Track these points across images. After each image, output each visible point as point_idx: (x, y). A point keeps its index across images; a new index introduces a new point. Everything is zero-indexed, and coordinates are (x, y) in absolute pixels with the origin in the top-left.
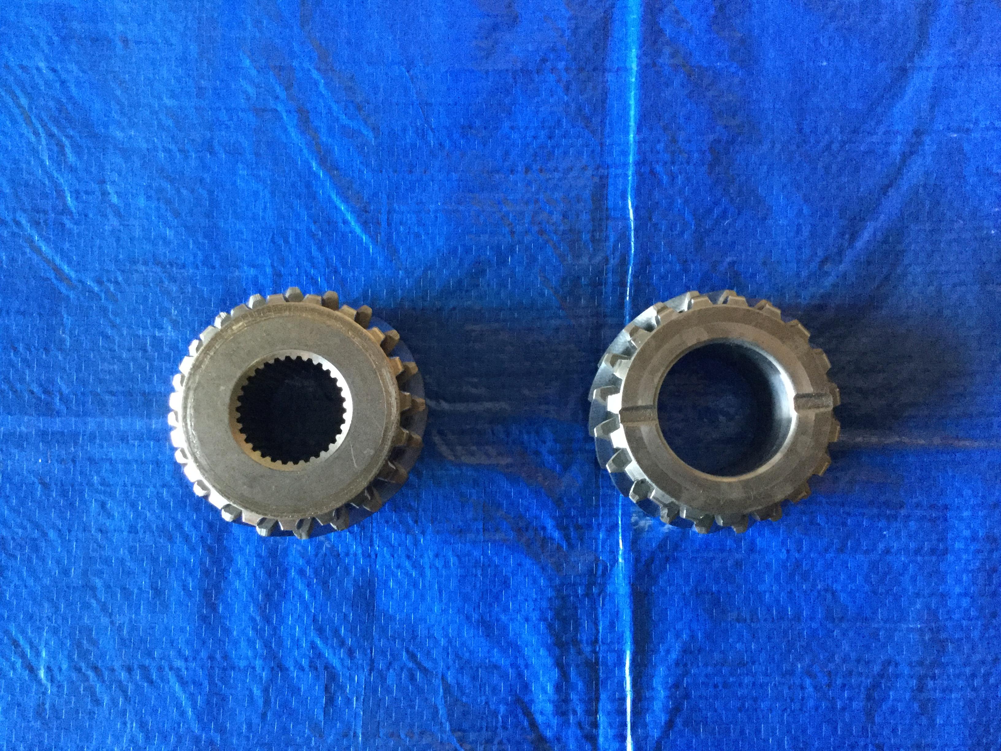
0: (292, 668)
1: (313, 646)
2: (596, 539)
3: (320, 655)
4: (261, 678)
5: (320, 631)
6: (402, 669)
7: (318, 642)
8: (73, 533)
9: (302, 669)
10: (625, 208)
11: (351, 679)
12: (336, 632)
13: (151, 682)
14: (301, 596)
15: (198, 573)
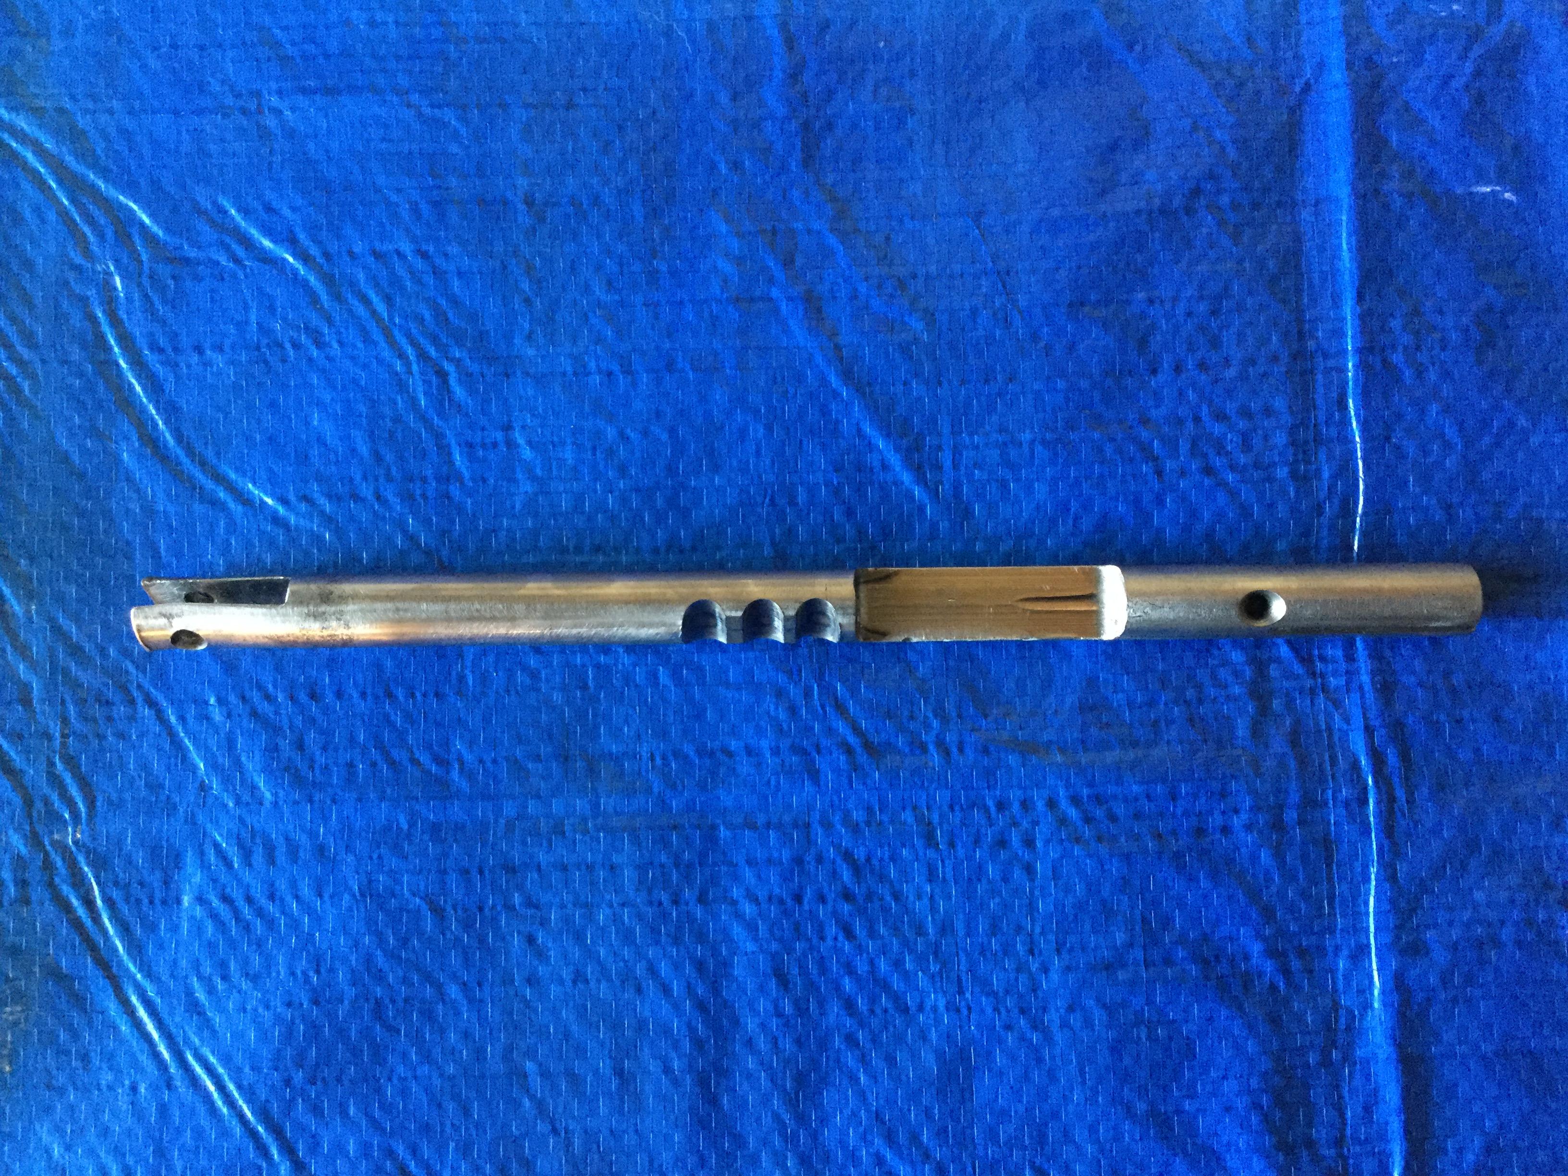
2: (1333, 971)
8: (487, 988)
15: (687, 1045)
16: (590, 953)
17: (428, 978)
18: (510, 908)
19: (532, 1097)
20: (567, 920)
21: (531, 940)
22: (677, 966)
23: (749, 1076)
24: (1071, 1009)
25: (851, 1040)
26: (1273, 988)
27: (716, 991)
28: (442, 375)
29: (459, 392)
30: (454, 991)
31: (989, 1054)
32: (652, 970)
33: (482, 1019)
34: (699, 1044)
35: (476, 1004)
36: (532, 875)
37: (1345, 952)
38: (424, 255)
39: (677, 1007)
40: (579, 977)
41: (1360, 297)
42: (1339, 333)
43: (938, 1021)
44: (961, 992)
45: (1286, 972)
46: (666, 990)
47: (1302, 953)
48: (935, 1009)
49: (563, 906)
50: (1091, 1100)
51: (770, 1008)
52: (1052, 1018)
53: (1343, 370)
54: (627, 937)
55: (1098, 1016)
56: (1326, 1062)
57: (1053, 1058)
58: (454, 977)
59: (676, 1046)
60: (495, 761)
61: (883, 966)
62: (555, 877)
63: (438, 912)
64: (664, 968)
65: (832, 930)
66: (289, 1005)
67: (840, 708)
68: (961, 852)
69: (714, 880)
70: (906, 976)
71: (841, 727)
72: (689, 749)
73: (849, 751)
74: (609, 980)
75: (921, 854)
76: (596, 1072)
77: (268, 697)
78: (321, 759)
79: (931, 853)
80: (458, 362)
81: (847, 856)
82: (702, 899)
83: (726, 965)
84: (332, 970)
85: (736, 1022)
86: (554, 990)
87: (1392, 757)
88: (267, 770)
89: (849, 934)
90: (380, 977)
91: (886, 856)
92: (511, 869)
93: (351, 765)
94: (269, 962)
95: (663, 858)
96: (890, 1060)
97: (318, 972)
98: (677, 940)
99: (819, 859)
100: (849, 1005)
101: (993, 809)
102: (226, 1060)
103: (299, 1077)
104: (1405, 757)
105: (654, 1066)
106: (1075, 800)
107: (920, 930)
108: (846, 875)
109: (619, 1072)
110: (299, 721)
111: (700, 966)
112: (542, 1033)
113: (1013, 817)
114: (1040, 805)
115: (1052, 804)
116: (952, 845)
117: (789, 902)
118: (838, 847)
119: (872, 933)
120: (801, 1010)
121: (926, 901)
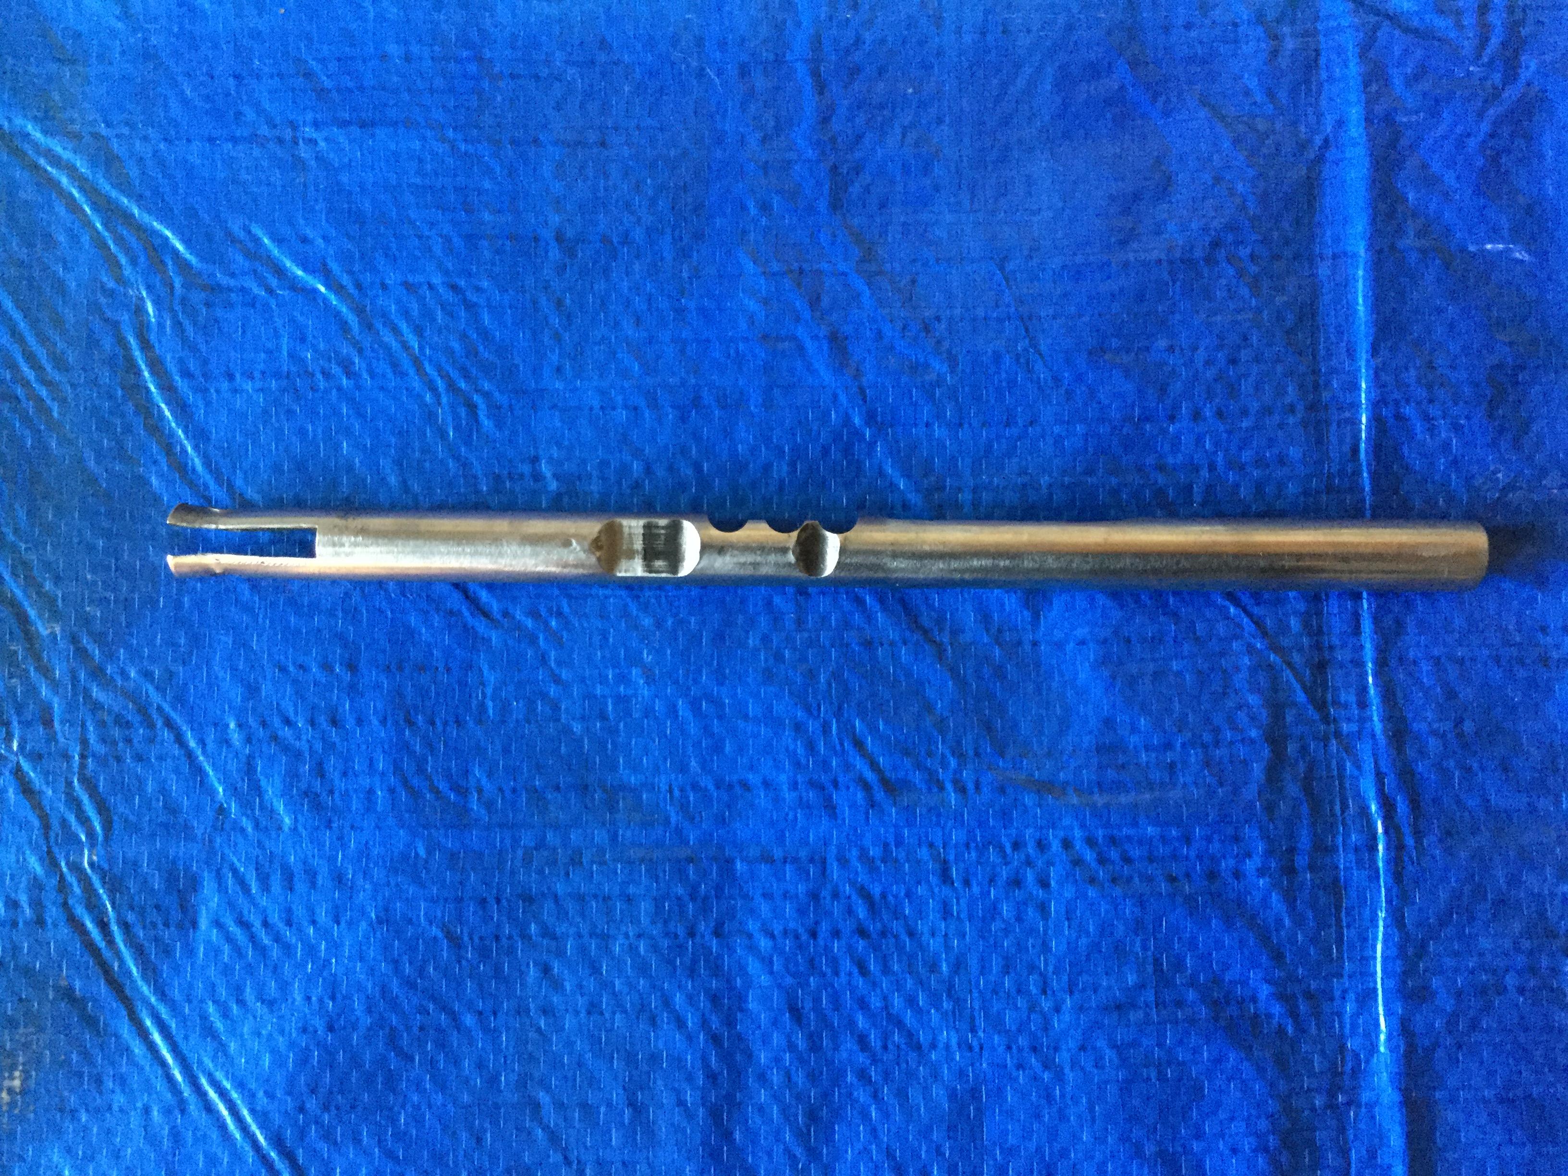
16: (606, 985)
17: (445, 1008)
18: (525, 936)
19: (546, 1128)
20: (583, 950)
21: (546, 970)
22: (691, 999)
23: (761, 1109)
24: (1082, 1048)
25: (863, 1075)
26: (1281, 1031)
27: (730, 1022)
28: (472, 408)
29: (487, 423)
30: (469, 1020)
31: (1000, 1091)
32: (667, 1002)
33: (497, 1050)
34: (712, 1077)
35: (492, 1034)
36: (549, 905)
37: (1351, 996)
38: (454, 288)
39: (690, 1038)
40: (593, 1008)
41: (1375, 350)
42: (1354, 387)
43: (949, 1058)
44: (973, 1030)
45: (1294, 1014)
46: (680, 1023)
47: (1309, 995)
48: (947, 1047)
49: (579, 936)
50: (1100, 1140)
51: (784, 1043)
52: (1063, 1058)
53: (1356, 422)
54: (643, 969)
55: (1109, 1054)
56: (1332, 1106)
57: (1063, 1096)
58: (470, 1006)
59: (690, 1078)
60: (514, 791)
61: (897, 1001)
62: (571, 907)
63: (456, 943)
64: (679, 999)
65: (847, 965)
66: (304, 1030)
67: (859, 744)
68: (976, 889)
69: (731, 914)
70: (919, 1011)
71: (859, 764)
72: (707, 782)
73: (866, 787)
74: (625, 1011)
75: (936, 890)
76: (609, 1105)
77: (287, 722)
78: (340, 784)
79: (946, 891)
80: (487, 395)
81: (865, 894)
82: (718, 933)
83: (741, 998)
84: (348, 997)
85: (749, 1055)
86: (569, 1022)
87: (1402, 806)
88: (285, 793)
89: (863, 970)
90: (394, 1004)
91: (902, 894)
92: (529, 899)
93: (371, 792)
94: (284, 987)
95: (680, 891)
96: (902, 1094)
97: (333, 998)
98: (692, 972)
99: (835, 895)
100: (862, 1041)
101: (1009, 850)
102: (241, 1085)
103: (312, 1104)
104: (1415, 805)
105: (667, 1099)
106: (1091, 842)
107: (934, 967)
108: (862, 912)
109: (632, 1104)
110: (319, 746)
111: (715, 999)
112: (556, 1064)
113: (1028, 856)
114: (1056, 846)
115: (1067, 844)
116: (967, 883)
117: (804, 937)
118: (853, 884)
119: (886, 970)
120: (815, 1046)
121: (940, 939)
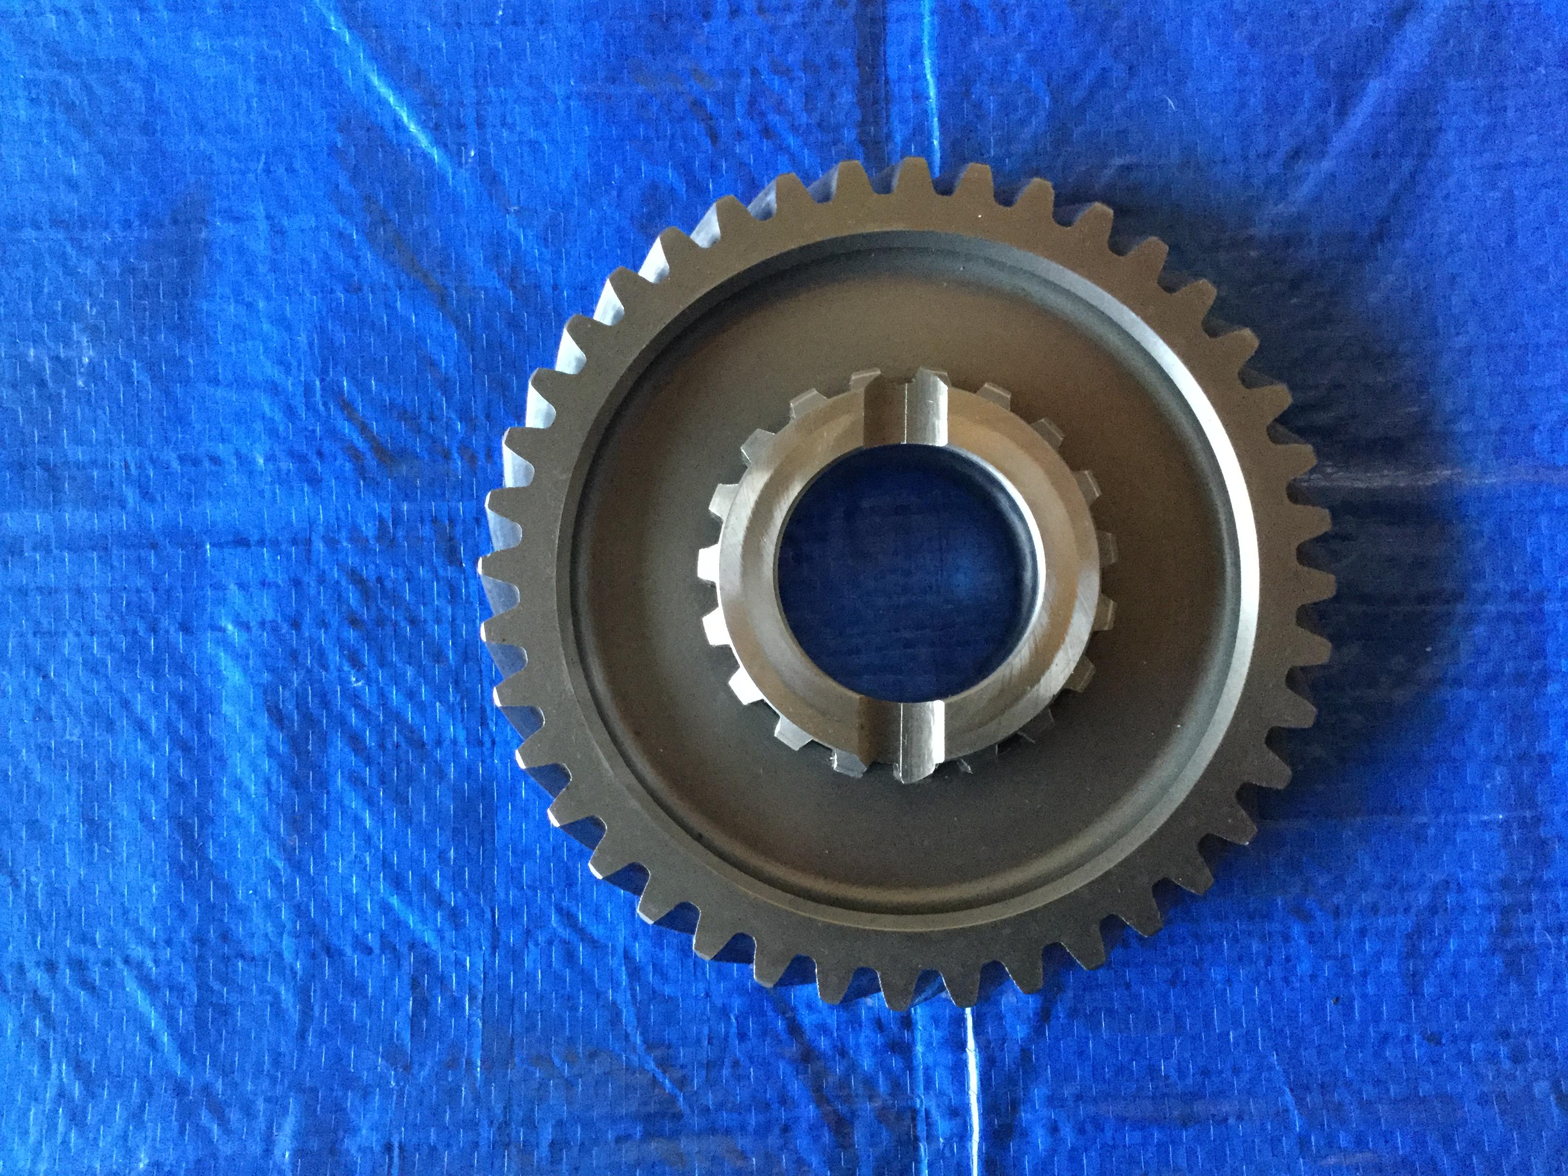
0: (348, 950)
1: (385, 908)
3: (398, 924)
4: (294, 973)
5: (397, 883)
6: (550, 943)
7: (395, 901)
9: (369, 950)
10: (920, 77)
11: (459, 963)
12: (425, 883)
13: (90, 988)
14: (358, 821)
15: (166, 789)
